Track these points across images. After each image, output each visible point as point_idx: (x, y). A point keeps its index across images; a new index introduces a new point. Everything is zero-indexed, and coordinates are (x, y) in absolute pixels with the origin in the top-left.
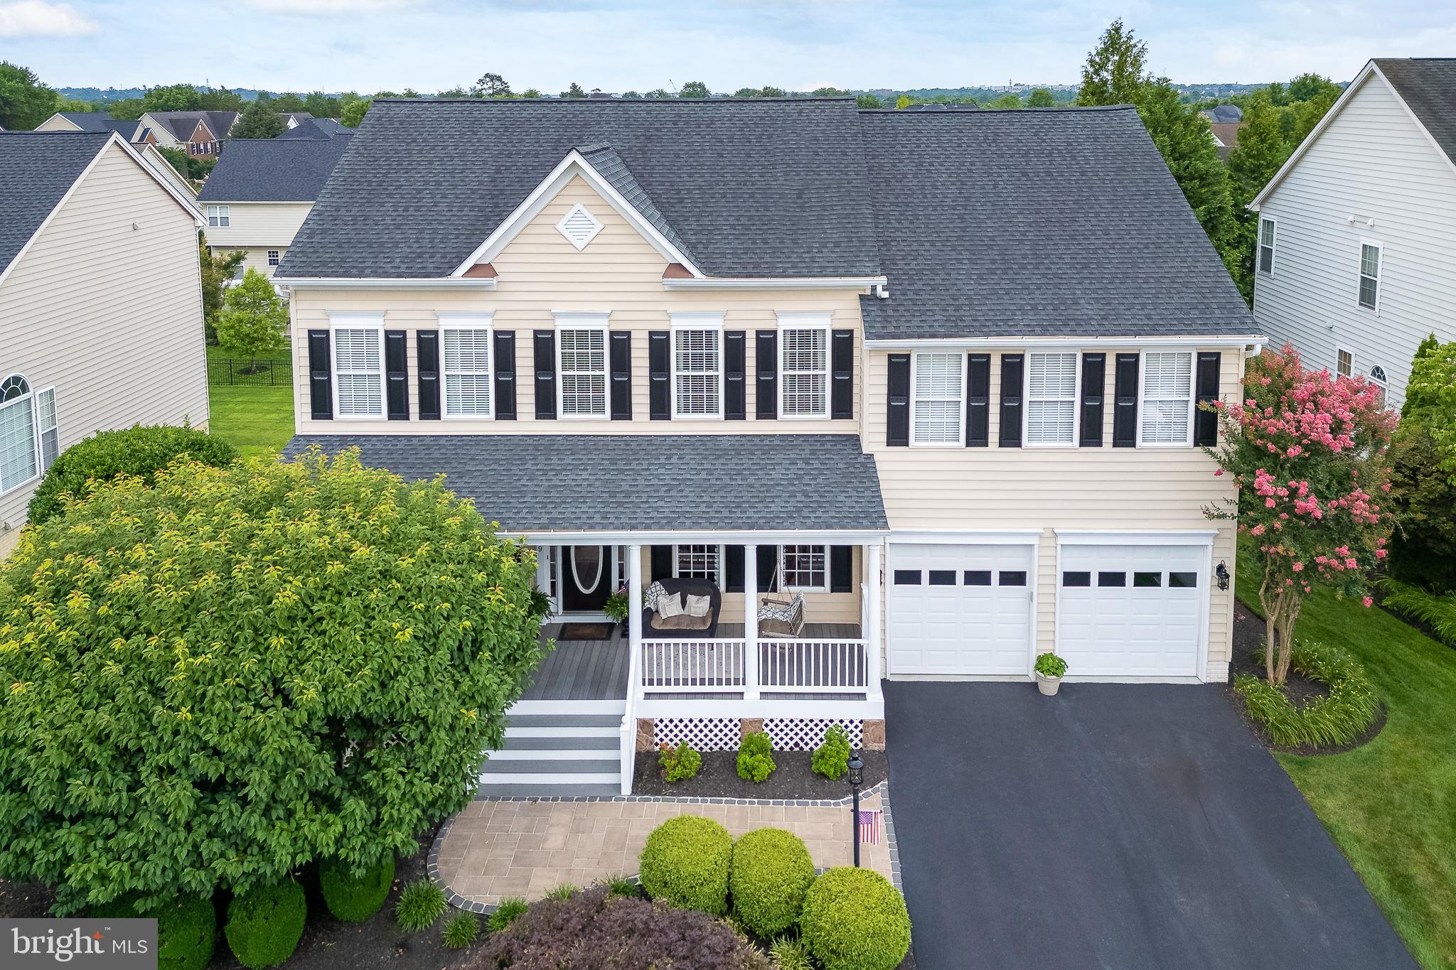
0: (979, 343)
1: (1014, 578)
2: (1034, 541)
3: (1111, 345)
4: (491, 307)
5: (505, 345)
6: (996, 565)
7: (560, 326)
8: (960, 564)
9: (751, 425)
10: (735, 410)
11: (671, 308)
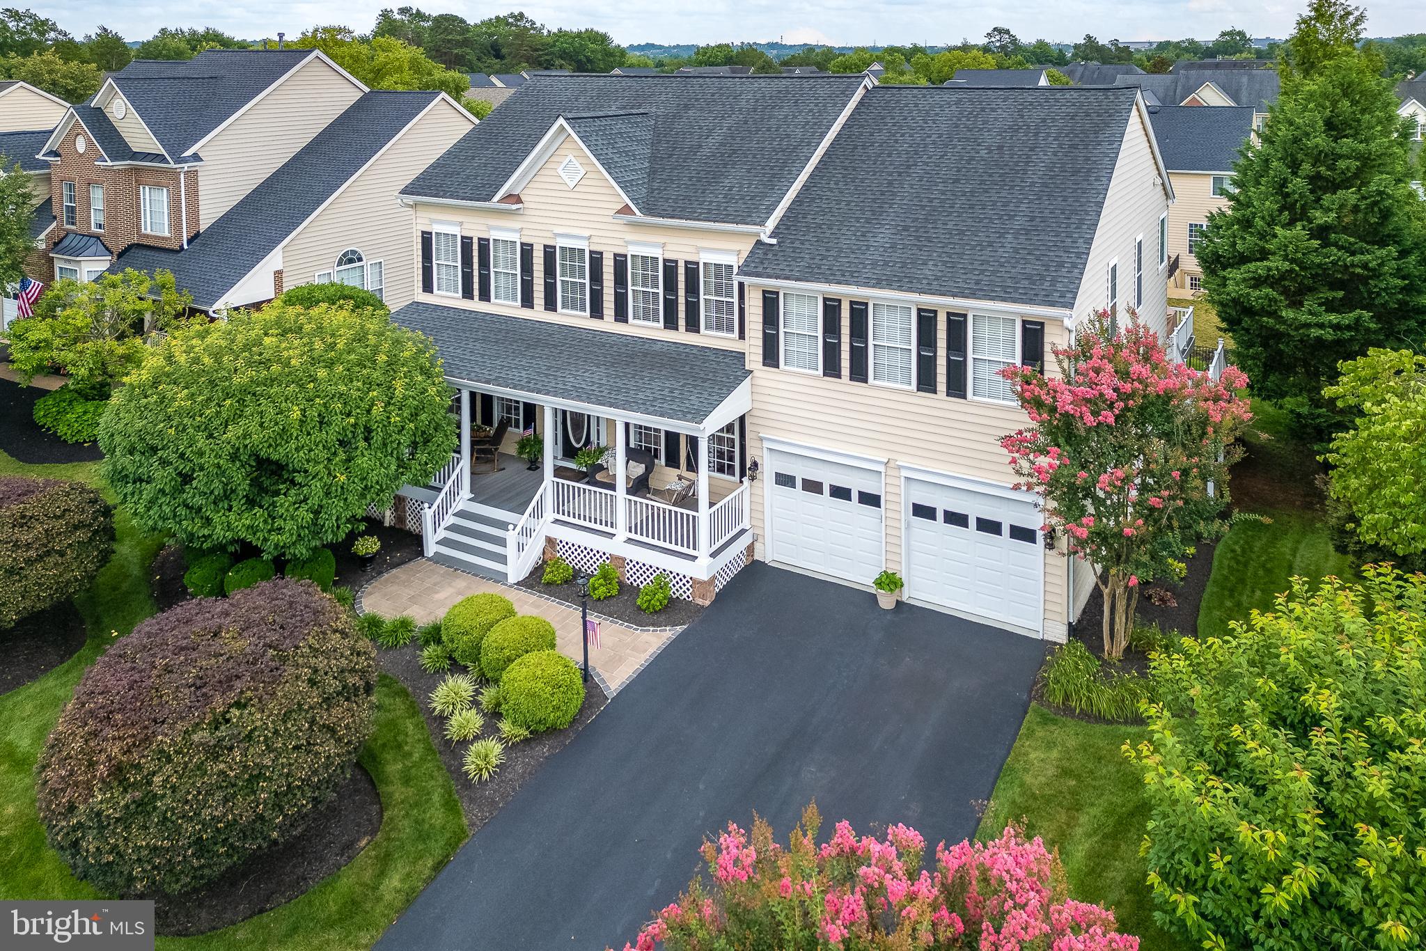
0: (834, 289)
1: (871, 500)
2: (881, 468)
3: (944, 304)
4: (518, 225)
5: (527, 251)
6: (856, 484)
7: (560, 243)
8: (828, 478)
9: (681, 336)
10: (671, 323)
11: (629, 237)
